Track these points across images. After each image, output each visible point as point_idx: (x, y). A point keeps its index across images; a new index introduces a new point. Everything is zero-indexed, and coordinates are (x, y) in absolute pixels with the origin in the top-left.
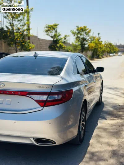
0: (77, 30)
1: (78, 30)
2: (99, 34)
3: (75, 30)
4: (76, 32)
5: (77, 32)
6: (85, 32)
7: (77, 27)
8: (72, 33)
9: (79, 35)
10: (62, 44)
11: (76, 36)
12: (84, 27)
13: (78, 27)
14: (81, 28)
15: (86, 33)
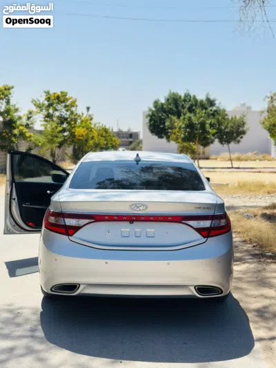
0: (46, 99)
1: (48, 99)
2: (88, 109)
3: (42, 99)
4: (43, 104)
5: (46, 103)
6: (63, 104)
7: (46, 92)
8: (35, 105)
9: (51, 111)
10: (25, 130)
11: (45, 112)
12: (62, 93)
13: (48, 93)
14: (56, 95)
15: (66, 106)
